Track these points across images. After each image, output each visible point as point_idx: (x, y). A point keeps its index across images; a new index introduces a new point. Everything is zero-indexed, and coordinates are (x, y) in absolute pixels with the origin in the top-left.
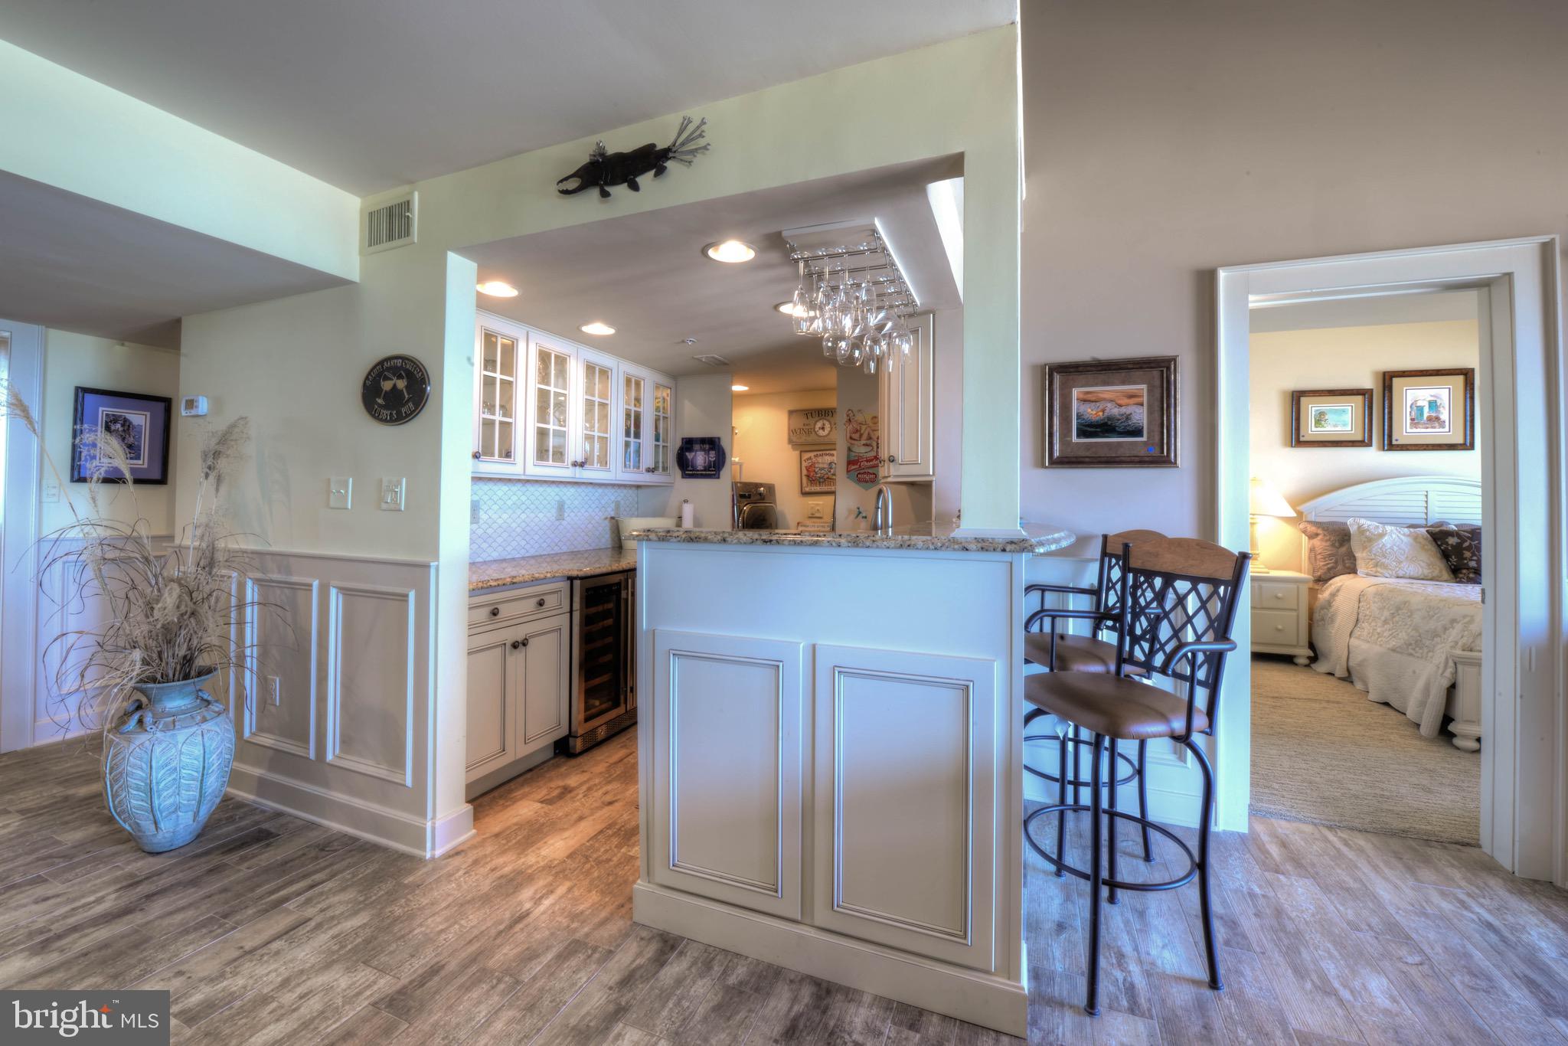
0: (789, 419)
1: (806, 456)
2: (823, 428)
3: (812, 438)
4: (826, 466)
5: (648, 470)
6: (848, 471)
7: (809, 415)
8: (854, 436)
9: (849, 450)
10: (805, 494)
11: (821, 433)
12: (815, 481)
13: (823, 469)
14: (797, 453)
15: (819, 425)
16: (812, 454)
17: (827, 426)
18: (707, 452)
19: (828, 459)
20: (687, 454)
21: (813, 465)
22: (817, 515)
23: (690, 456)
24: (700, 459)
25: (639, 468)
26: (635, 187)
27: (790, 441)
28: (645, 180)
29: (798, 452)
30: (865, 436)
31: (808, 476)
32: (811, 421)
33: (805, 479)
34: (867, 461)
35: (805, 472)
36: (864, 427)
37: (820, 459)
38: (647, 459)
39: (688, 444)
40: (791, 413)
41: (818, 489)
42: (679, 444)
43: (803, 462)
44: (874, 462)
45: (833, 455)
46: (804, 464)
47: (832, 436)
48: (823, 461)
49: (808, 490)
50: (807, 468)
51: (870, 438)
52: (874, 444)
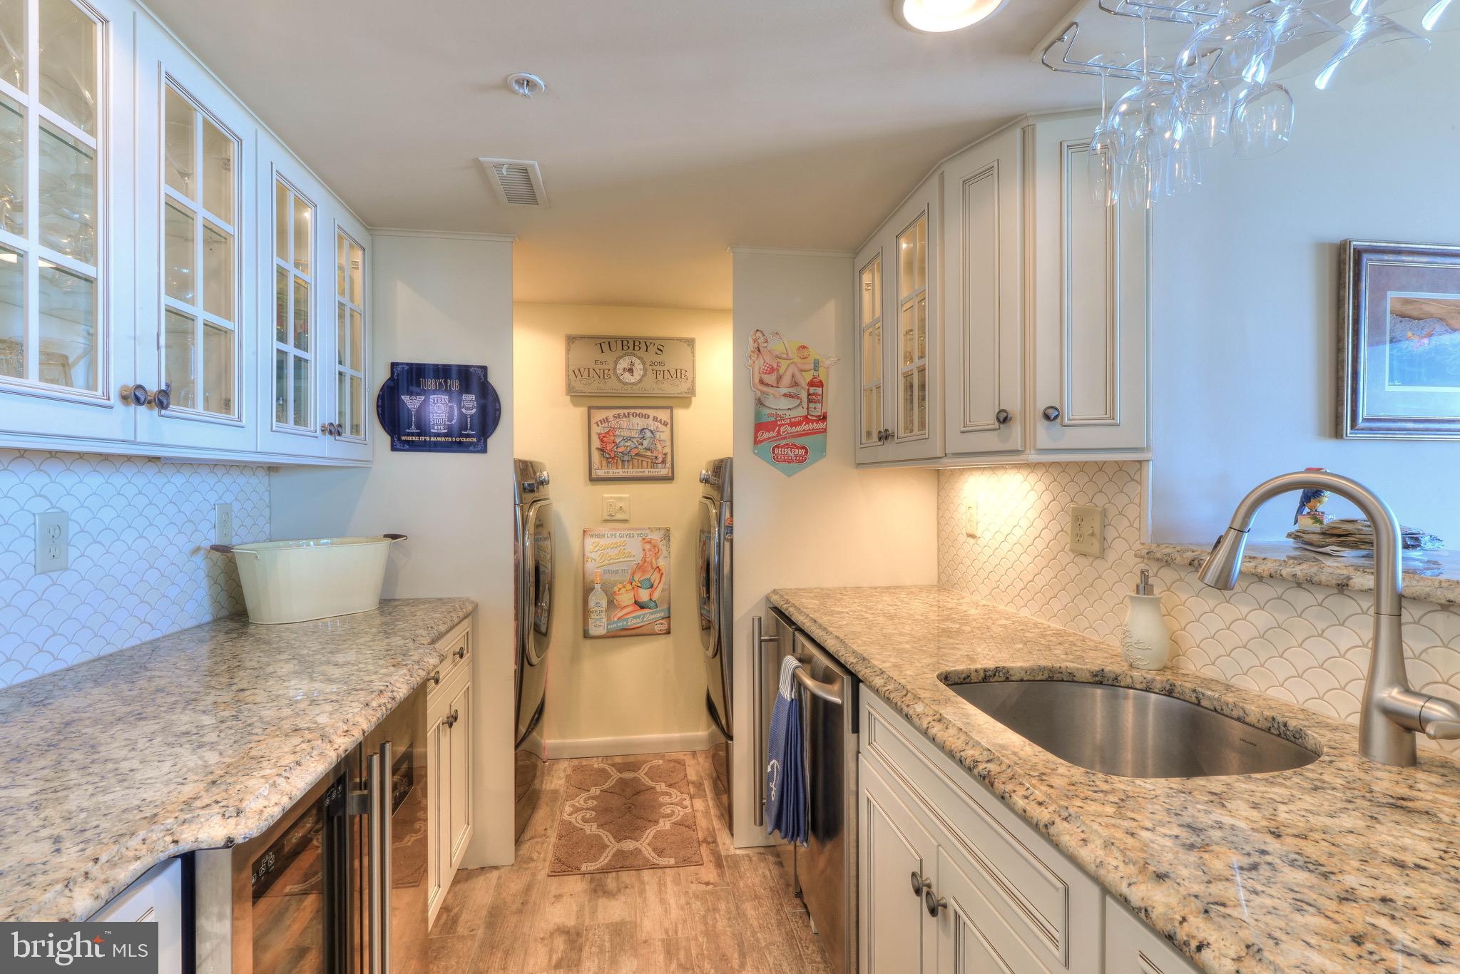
0: (568, 350)
1: (598, 415)
2: (631, 371)
3: (612, 384)
4: (635, 434)
5: (334, 430)
6: (756, 442)
7: (605, 347)
8: (767, 379)
9: (760, 403)
10: (594, 480)
11: (627, 377)
13: (630, 439)
14: (580, 412)
15: (623, 364)
16: (610, 414)
17: (638, 367)
18: (455, 395)
19: (639, 423)
20: (405, 398)
21: (611, 431)
22: (620, 516)
23: (411, 402)
24: (437, 409)
25: (300, 419)
27: (569, 389)
29: (583, 410)
30: (787, 380)
31: (602, 450)
32: (609, 357)
33: (596, 456)
34: (792, 425)
35: (596, 443)
36: (784, 364)
37: (624, 423)
38: (324, 408)
39: (407, 377)
40: (571, 340)
41: (620, 472)
42: (383, 376)
43: (594, 427)
44: (804, 427)
45: (647, 417)
46: (596, 429)
47: (650, 385)
48: (631, 426)
49: (601, 473)
50: (602, 438)
51: (795, 384)
52: (804, 396)
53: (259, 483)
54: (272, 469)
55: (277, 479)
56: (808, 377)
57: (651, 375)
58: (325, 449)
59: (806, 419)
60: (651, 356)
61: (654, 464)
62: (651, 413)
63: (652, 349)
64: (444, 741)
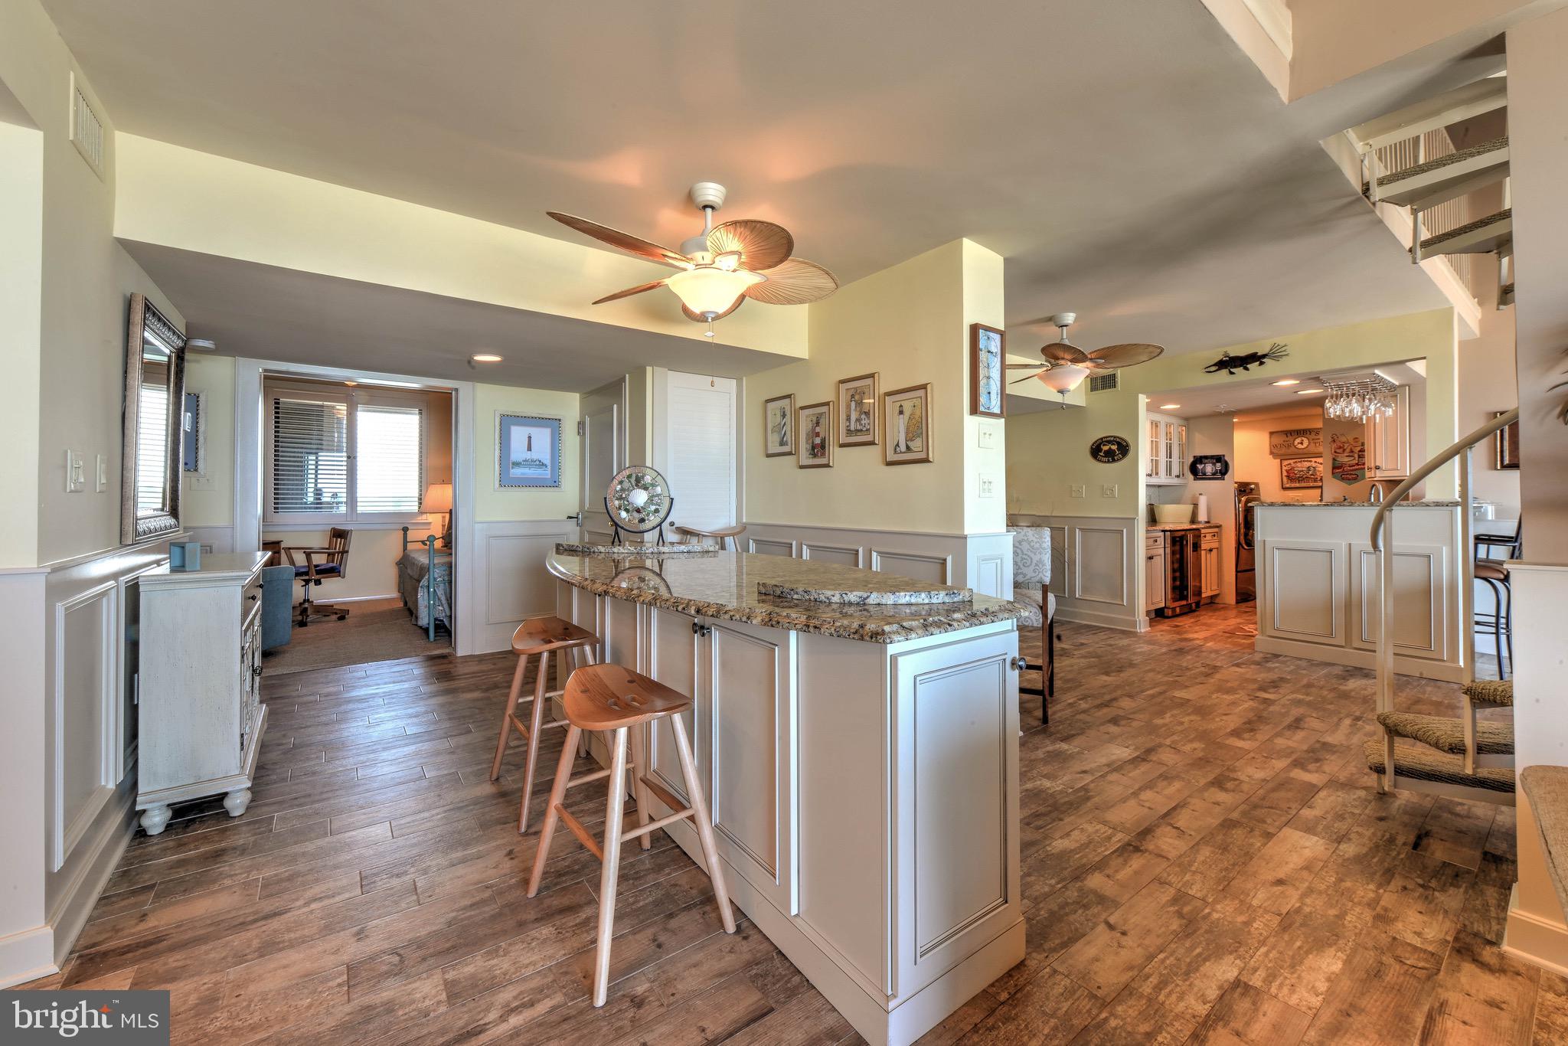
0: (1271, 438)
1: (1285, 463)
2: (1302, 443)
3: (1292, 449)
4: (1307, 469)
5: (1178, 476)
6: (1333, 473)
7: (1289, 435)
8: (1338, 451)
9: (1334, 459)
10: (1285, 488)
11: (1300, 446)
12: (1294, 480)
13: (1303, 471)
15: (1298, 440)
16: (1291, 461)
17: (1306, 442)
18: (1214, 464)
19: (1307, 464)
20: (1198, 466)
21: (1293, 468)
23: (1200, 467)
24: (1209, 469)
25: (1170, 475)
26: (1247, 369)
27: (1271, 453)
28: (1252, 366)
29: (1278, 461)
30: (1348, 450)
31: (1288, 477)
32: (1290, 438)
33: (1285, 479)
34: (1351, 466)
35: (1285, 473)
36: (1346, 446)
37: (1299, 465)
38: (1175, 471)
39: (1199, 460)
40: (1271, 433)
41: (1298, 485)
42: (1192, 460)
44: (1356, 467)
45: (1311, 461)
46: (1284, 468)
47: (1313, 449)
48: (1302, 466)
49: (1288, 486)
50: (1287, 471)
51: (1352, 451)
52: (1356, 456)
53: (1157, 489)
54: (1159, 486)
55: (1162, 489)
56: (1359, 449)
57: (1312, 445)
58: (1176, 481)
59: (1357, 464)
60: (1313, 436)
61: (1315, 480)
62: (1313, 460)
63: (1313, 434)
64: (1208, 556)
